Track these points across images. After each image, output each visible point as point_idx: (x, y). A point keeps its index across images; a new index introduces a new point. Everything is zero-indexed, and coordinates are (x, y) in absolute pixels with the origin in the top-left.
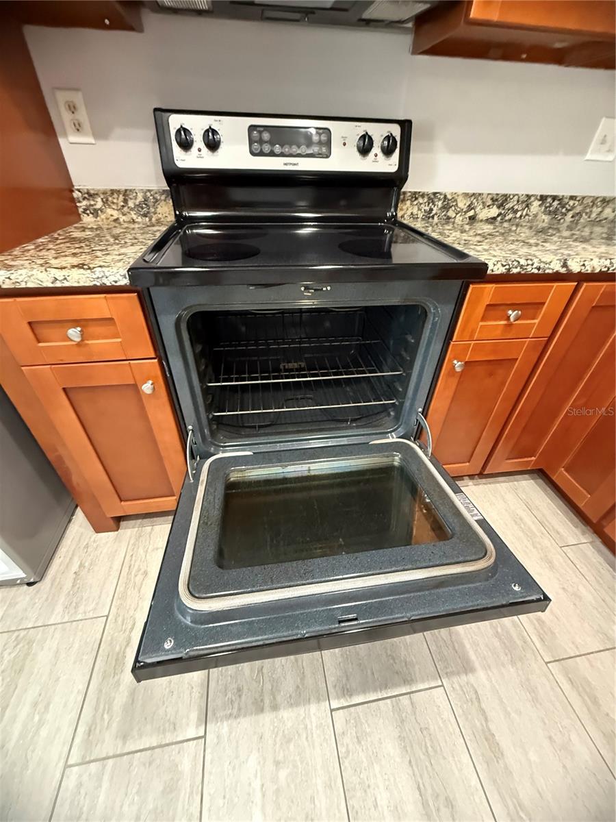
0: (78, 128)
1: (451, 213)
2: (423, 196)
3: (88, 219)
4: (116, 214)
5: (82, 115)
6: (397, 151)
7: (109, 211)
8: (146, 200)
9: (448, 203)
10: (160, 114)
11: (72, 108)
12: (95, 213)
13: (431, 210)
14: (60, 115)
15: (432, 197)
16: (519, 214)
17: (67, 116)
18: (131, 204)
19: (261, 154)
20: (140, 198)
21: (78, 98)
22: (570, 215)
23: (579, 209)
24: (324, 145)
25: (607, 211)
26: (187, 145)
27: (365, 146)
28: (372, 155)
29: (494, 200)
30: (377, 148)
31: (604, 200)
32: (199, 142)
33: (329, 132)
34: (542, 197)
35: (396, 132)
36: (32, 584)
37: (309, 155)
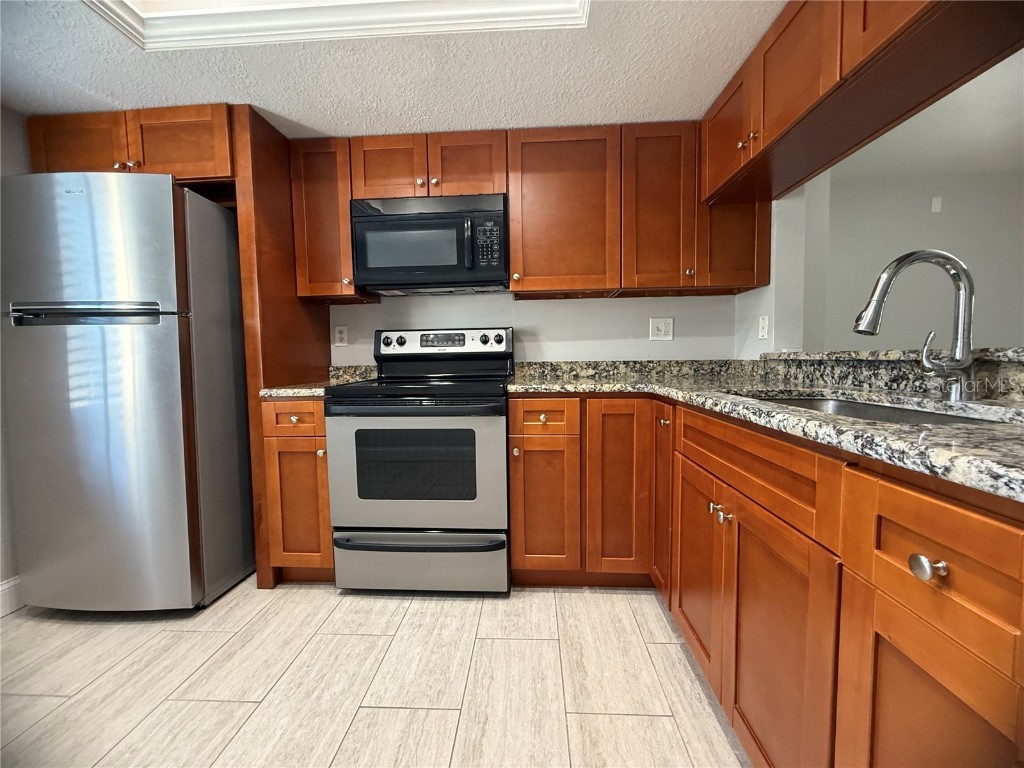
0: (341, 340)
1: (558, 373)
2: (536, 364)
3: (333, 380)
4: (348, 377)
5: (345, 335)
6: (504, 342)
7: (345, 376)
8: (366, 370)
9: (554, 368)
10: (379, 333)
11: (341, 332)
12: (338, 378)
13: (544, 372)
14: (335, 334)
15: (543, 365)
17: (338, 335)
18: (357, 373)
19: (425, 346)
20: (363, 369)
21: (345, 329)
22: (654, 372)
23: (659, 369)
24: (462, 340)
25: (685, 370)
26: (388, 344)
27: (485, 340)
28: (489, 344)
29: (589, 365)
30: (492, 341)
31: (677, 362)
32: (394, 343)
33: (463, 335)
34: (625, 362)
35: (503, 333)
36: (199, 608)
37: (453, 345)
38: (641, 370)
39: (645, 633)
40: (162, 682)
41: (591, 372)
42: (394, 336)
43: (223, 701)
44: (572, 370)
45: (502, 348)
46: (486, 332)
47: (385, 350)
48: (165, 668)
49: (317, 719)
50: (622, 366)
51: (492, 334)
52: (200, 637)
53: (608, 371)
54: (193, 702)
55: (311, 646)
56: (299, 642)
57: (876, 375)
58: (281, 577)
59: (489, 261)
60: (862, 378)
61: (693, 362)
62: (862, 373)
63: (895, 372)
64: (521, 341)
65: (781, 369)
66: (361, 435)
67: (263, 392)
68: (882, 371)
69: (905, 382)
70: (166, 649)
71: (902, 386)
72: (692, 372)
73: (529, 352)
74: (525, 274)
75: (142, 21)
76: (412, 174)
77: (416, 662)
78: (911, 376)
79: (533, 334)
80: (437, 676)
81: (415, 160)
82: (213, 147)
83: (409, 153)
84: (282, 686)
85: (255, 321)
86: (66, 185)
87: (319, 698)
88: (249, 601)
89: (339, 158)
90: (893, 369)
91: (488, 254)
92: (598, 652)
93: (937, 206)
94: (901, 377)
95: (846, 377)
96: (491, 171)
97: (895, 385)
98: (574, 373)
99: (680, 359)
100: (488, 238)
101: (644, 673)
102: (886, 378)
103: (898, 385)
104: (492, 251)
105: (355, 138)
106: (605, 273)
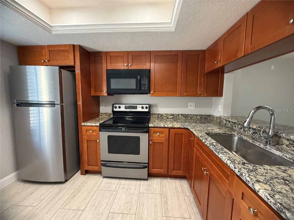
0: (103, 106)
1: (163, 117)
2: (156, 114)
3: (100, 117)
4: (105, 116)
5: (104, 104)
6: (148, 108)
8: (110, 114)
9: (162, 115)
11: (103, 103)
12: (102, 116)
13: (159, 116)
14: (101, 104)
15: (158, 114)
17: (102, 104)
18: (107, 115)
19: (127, 109)
20: (109, 114)
21: (104, 102)
22: (189, 117)
23: (191, 117)
24: (136, 108)
25: (198, 117)
26: (116, 108)
27: (143, 108)
28: (144, 109)
29: (171, 115)
30: (145, 108)
31: (196, 115)
32: (118, 108)
33: (137, 106)
34: (181, 114)
35: (148, 106)
36: (66, 181)
37: (134, 109)
38: (185, 117)
39: (184, 193)
40: (58, 203)
41: (172, 117)
42: (118, 106)
43: (74, 210)
44: (166, 116)
45: (147, 110)
46: (143, 106)
47: (115, 110)
48: (59, 199)
49: (99, 216)
50: (180, 115)
51: (145, 106)
52: (67, 190)
53: (177, 117)
54: (67, 210)
55: (96, 194)
56: (92, 192)
57: (249, 130)
58: (87, 172)
59: (145, 88)
60: (246, 130)
61: (200, 115)
62: (246, 129)
63: (254, 131)
64: (152, 107)
65: (224, 121)
66: (109, 137)
67: (83, 124)
68: (251, 130)
69: (256, 134)
70: (58, 193)
71: (256, 135)
72: (200, 118)
73: (154, 111)
74: (154, 92)
75: (51, 26)
76: (124, 62)
77: (124, 199)
78: (258, 133)
79: (156, 106)
80: (129, 204)
81: (125, 59)
82: (69, 56)
83: (123, 57)
84: (89, 206)
85: (80, 103)
86: (30, 69)
87: (99, 209)
88: (78, 178)
89: (103, 58)
90: (254, 130)
91: (144, 86)
92: (171, 198)
93: (273, 67)
94: (256, 133)
95: (241, 128)
96: (146, 63)
97: (254, 135)
98: (167, 117)
99: (197, 114)
100: (145, 82)
101: (183, 205)
102: (252, 132)
103: (255, 135)
104: (146, 85)
105: (108, 52)
106: (177, 92)
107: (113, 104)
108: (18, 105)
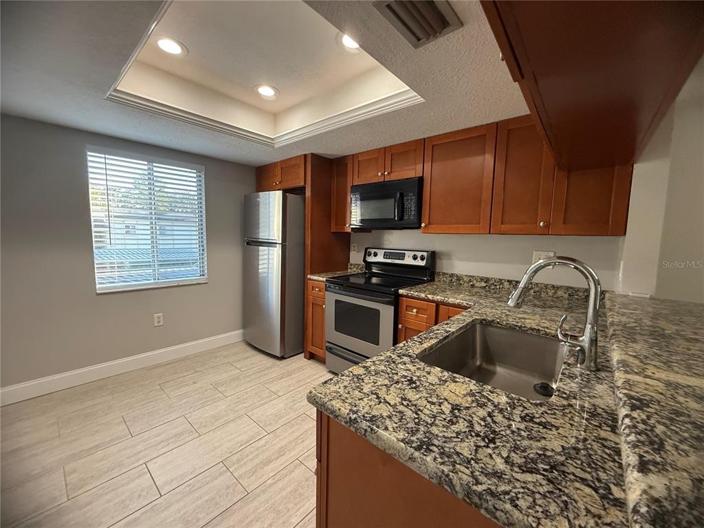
0: (354, 250)
1: (461, 282)
2: (447, 274)
3: (349, 270)
5: (356, 248)
7: (354, 269)
8: (361, 267)
9: (459, 278)
11: (354, 247)
12: (351, 269)
14: (352, 248)
15: (452, 275)
16: (498, 287)
19: (385, 258)
21: (355, 244)
22: (532, 292)
23: (537, 289)
24: (402, 256)
25: (560, 293)
26: (370, 255)
27: (415, 258)
28: (417, 260)
29: (482, 279)
30: (419, 259)
31: (553, 287)
32: (373, 255)
33: (404, 254)
34: (508, 281)
35: (425, 254)
36: (282, 358)
37: (399, 259)
40: (262, 378)
41: (483, 284)
42: (373, 251)
43: (271, 391)
44: (470, 281)
45: (423, 263)
46: (415, 253)
48: (265, 374)
50: (506, 283)
51: (419, 254)
52: (279, 368)
53: (496, 286)
54: (265, 388)
59: (409, 216)
61: (568, 288)
64: (441, 259)
72: (566, 296)
73: (444, 266)
74: (429, 224)
76: (377, 169)
79: (448, 255)
81: (379, 163)
82: (299, 173)
83: (377, 159)
89: (348, 166)
91: (409, 212)
96: (415, 164)
98: (471, 283)
99: (557, 283)
100: (410, 203)
104: (411, 211)
105: (355, 155)
106: (479, 223)
107: (366, 249)
108: (248, 243)
